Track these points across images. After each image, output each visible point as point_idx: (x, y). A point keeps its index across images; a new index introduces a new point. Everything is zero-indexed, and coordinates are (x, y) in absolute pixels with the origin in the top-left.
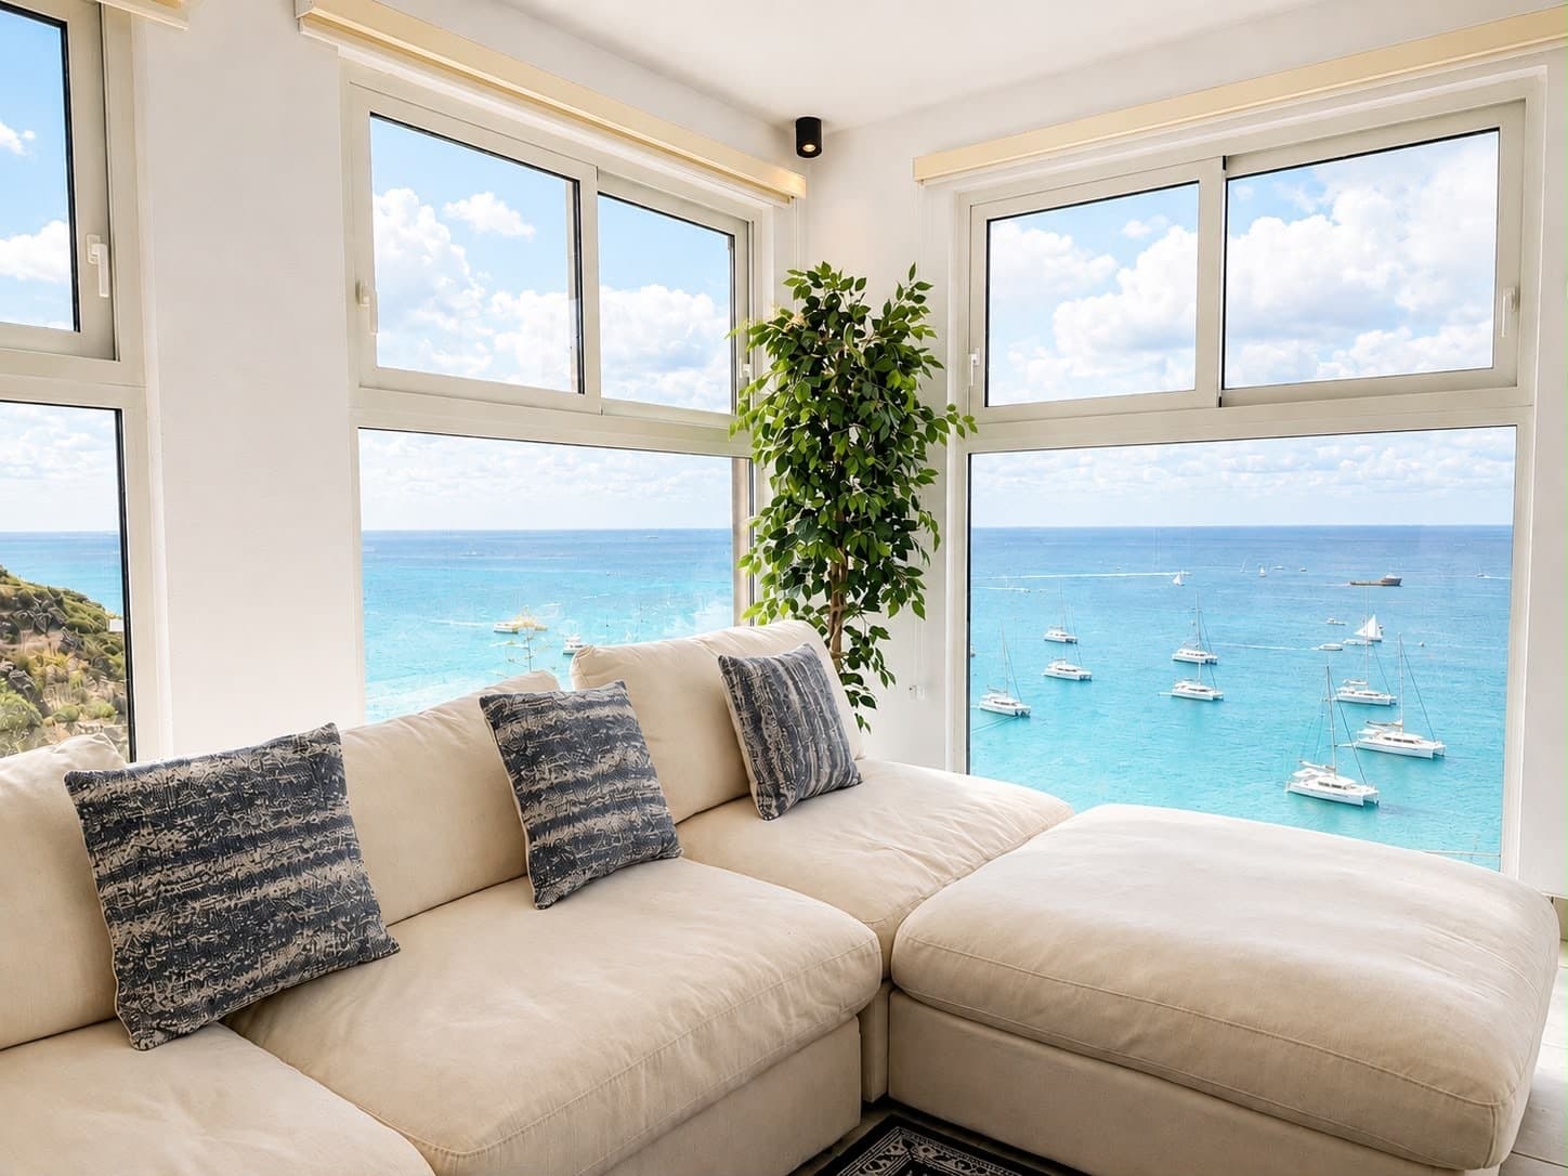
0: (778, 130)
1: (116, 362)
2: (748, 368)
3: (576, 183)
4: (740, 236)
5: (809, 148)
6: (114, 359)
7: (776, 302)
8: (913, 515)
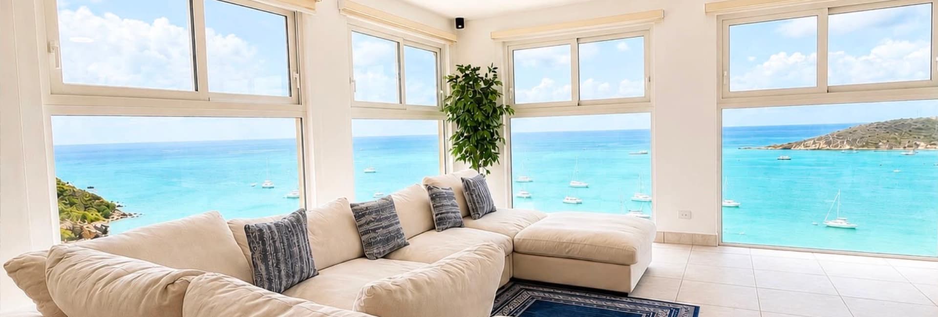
0: (451, 20)
1: (300, 105)
2: (442, 92)
3: (398, 43)
4: (439, 53)
5: (460, 26)
6: (299, 104)
7: (450, 70)
8: (496, 137)
